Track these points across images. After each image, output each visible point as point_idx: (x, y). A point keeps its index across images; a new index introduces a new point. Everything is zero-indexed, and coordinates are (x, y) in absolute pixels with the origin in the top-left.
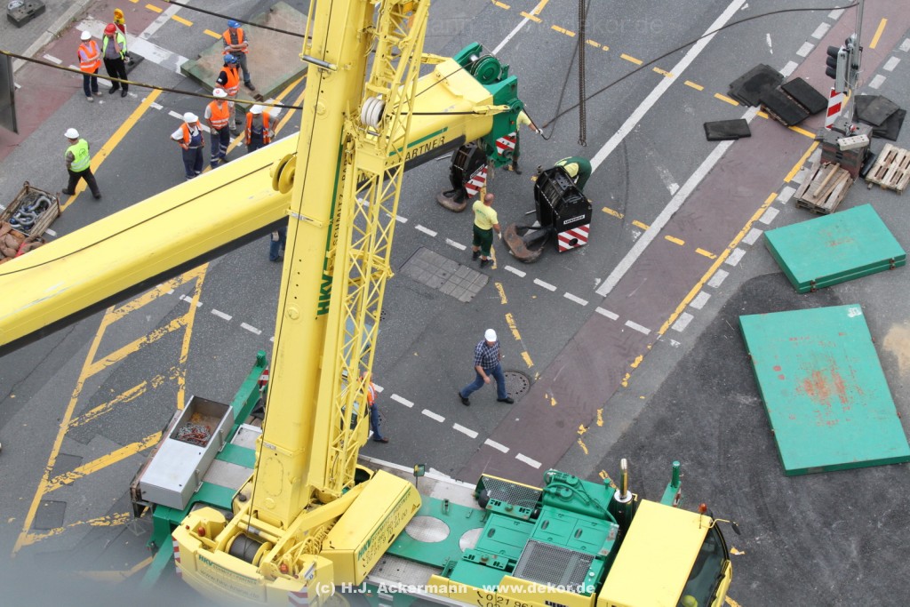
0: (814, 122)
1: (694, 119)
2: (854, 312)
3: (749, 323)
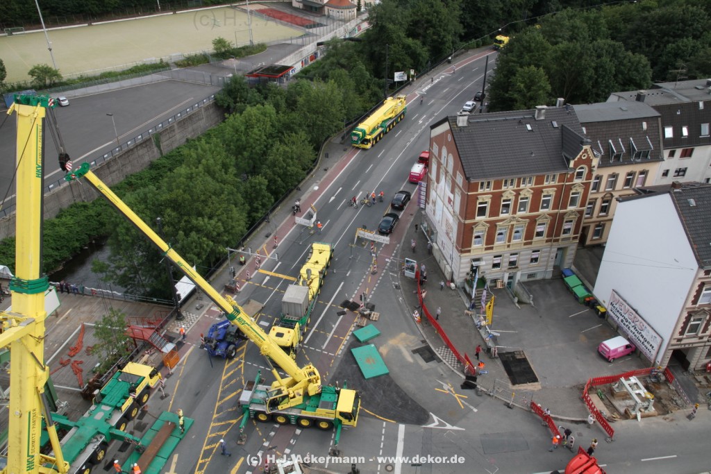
0: (358, 310)
1: (335, 312)
2: (373, 345)
3: (353, 350)
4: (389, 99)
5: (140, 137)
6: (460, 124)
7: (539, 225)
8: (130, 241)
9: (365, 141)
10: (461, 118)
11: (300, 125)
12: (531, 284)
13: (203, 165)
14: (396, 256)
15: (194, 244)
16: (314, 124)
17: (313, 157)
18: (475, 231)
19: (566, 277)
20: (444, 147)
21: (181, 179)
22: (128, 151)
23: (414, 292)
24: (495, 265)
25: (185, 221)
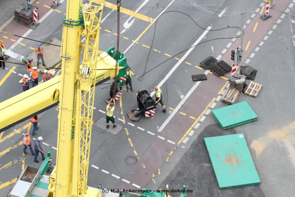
0: (228, 75)
1: (188, 75)
2: (241, 136)
3: (207, 140)
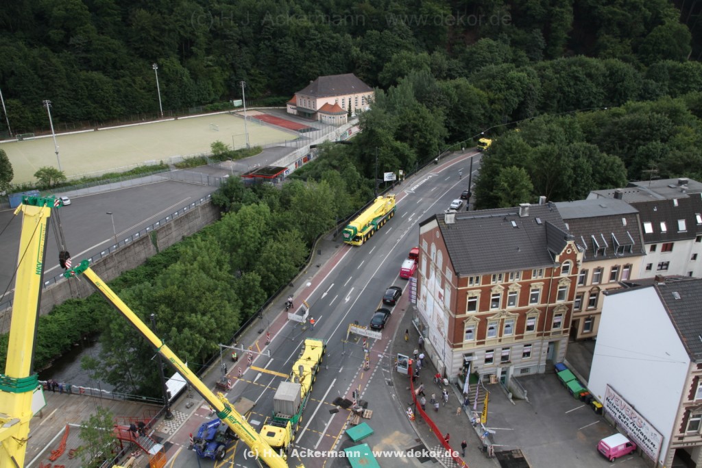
1: (327, 409)
2: (366, 445)
4: (380, 198)
5: (137, 234)
6: (448, 222)
7: (529, 319)
8: (123, 338)
9: (356, 238)
10: (448, 215)
11: (293, 224)
12: (525, 379)
13: (199, 262)
14: (388, 352)
15: (187, 341)
16: (307, 222)
17: (306, 254)
18: (465, 326)
19: (559, 371)
20: (433, 243)
21: (176, 275)
22: (125, 249)
23: (407, 388)
24: (488, 360)
25: (179, 317)
